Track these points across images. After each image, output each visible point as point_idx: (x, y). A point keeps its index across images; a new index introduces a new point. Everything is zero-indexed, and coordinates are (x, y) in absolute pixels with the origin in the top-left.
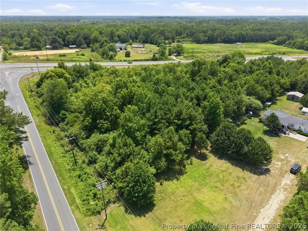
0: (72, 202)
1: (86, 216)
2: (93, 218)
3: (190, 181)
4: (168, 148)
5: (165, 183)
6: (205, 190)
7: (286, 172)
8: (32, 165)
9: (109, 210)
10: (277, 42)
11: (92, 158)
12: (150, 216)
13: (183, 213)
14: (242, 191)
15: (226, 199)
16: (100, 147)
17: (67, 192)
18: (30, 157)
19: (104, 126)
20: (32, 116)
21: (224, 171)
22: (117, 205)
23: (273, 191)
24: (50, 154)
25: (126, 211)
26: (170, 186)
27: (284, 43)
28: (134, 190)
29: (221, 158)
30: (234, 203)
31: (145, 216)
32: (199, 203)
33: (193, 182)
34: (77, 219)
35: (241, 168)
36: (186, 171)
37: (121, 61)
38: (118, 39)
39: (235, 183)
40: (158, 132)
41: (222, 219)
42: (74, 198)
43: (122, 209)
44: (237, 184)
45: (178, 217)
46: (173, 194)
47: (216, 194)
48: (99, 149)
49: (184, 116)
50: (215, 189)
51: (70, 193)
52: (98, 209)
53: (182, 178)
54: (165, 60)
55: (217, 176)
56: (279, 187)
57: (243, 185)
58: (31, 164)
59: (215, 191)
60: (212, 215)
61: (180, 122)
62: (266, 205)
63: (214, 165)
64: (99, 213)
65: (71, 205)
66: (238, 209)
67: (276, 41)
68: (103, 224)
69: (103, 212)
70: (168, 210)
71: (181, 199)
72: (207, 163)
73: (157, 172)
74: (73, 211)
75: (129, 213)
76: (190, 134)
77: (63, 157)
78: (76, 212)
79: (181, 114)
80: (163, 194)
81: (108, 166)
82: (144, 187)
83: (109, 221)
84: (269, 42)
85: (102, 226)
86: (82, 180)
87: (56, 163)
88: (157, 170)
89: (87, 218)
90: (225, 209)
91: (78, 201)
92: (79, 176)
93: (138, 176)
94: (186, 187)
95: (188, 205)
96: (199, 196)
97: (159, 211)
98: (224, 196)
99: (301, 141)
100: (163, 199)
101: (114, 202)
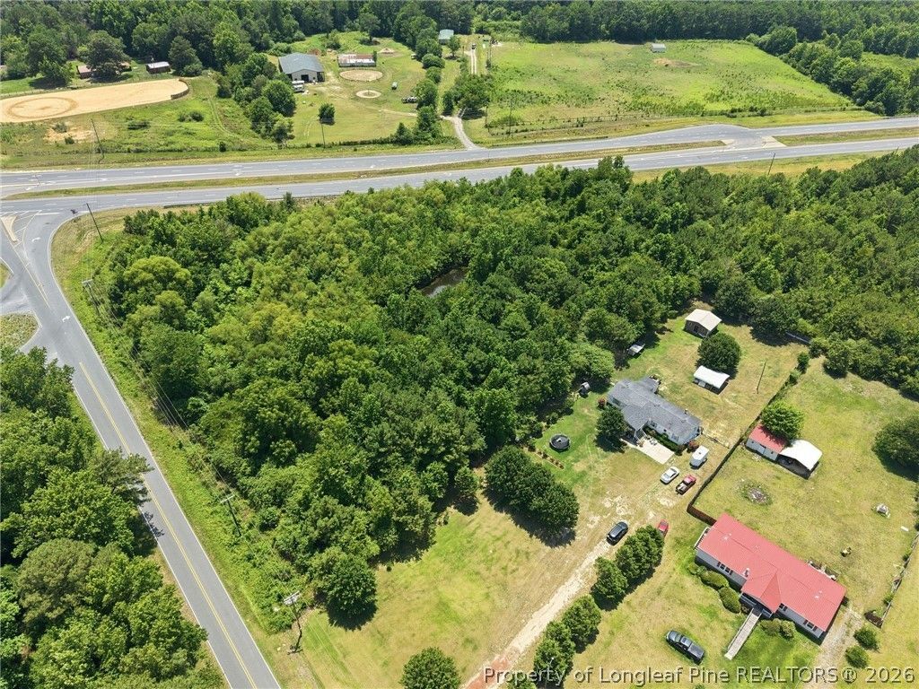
0: (246, 612)
1: (269, 634)
2: (281, 636)
3: (437, 560)
4: (400, 513)
5: (397, 566)
6: (459, 579)
7: (601, 538)
8: (162, 537)
9: (304, 620)
10: (770, 43)
11: (267, 521)
12: (368, 629)
13: (418, 622)
14: (517, 581)
15: (487, 596)
16: (280, 496)
17: (235, 593)
18: (152, 516)
19: (284, 452)
20: (125, 399)
21: (498, 539)
22: (316, 611)
23: (566, 577)
24: (188, 509)
25: (331, 622)
26: (404, 571)
27: (787, 51)
28: (340, 596)
29: (499, 508)
30: (498, 603)
31: (360, 629)
32: (444, 604)
33: (441, 562)
34: (257, 641)
35: (528, 531)
36: (434, 539)
37: (308, 146)
38: (296, 22)
39: (510, 564)
40: (386, 471)
41: (473, 630)
42: (248, 604)
43: (326, 616)
44: (512, 566)
45: (410, 628)
46: (406, 588)
47: (474, 586)
48: (279, 499)
49: (434, 439)
50: (474, 577)
51: (240, 594)
52: (287, 620)
53: (426, 555)
54: (431, 144)
55: (484, 550)
56: (577, 571)
57: (520, 568)
58: (159, 534)
59: (472, 581)
60: (460, 624)
61: (427, 450)
62: (544, 604)
63: (484, 525)
64: (290, 627)
65: (244, 616)
66: (501, 612)
67: (766, 37)
68: (298, 644)
69: (295, 625)
70: (395, 618)
71: (418, 598)
72: (473, 520)
73: (381, 551)
74: (249, 627)
75: (335, 625)
76: (445, 470)
77: (212, 514)
78: (255, 628)
79: (429, 434)
80: (390, 589)
81: (298, 544)
82: (357, 591)
83: (305, 639)
84: (749, 40)
85: (296, 648)
86: (255, 565)
87: (204, 531)
88: (381, 547)
89: (273, 637)
90: (482, 613)
91: (255, 609)
92: (250, 558)
93: (348, 578)
94: (428, 575)
95: (427, 608)
96: (447, 592)
97: (381, 620)
98: (486, 591)
99: (657, 463)
100: (390, 597)
101: (312, 607)
